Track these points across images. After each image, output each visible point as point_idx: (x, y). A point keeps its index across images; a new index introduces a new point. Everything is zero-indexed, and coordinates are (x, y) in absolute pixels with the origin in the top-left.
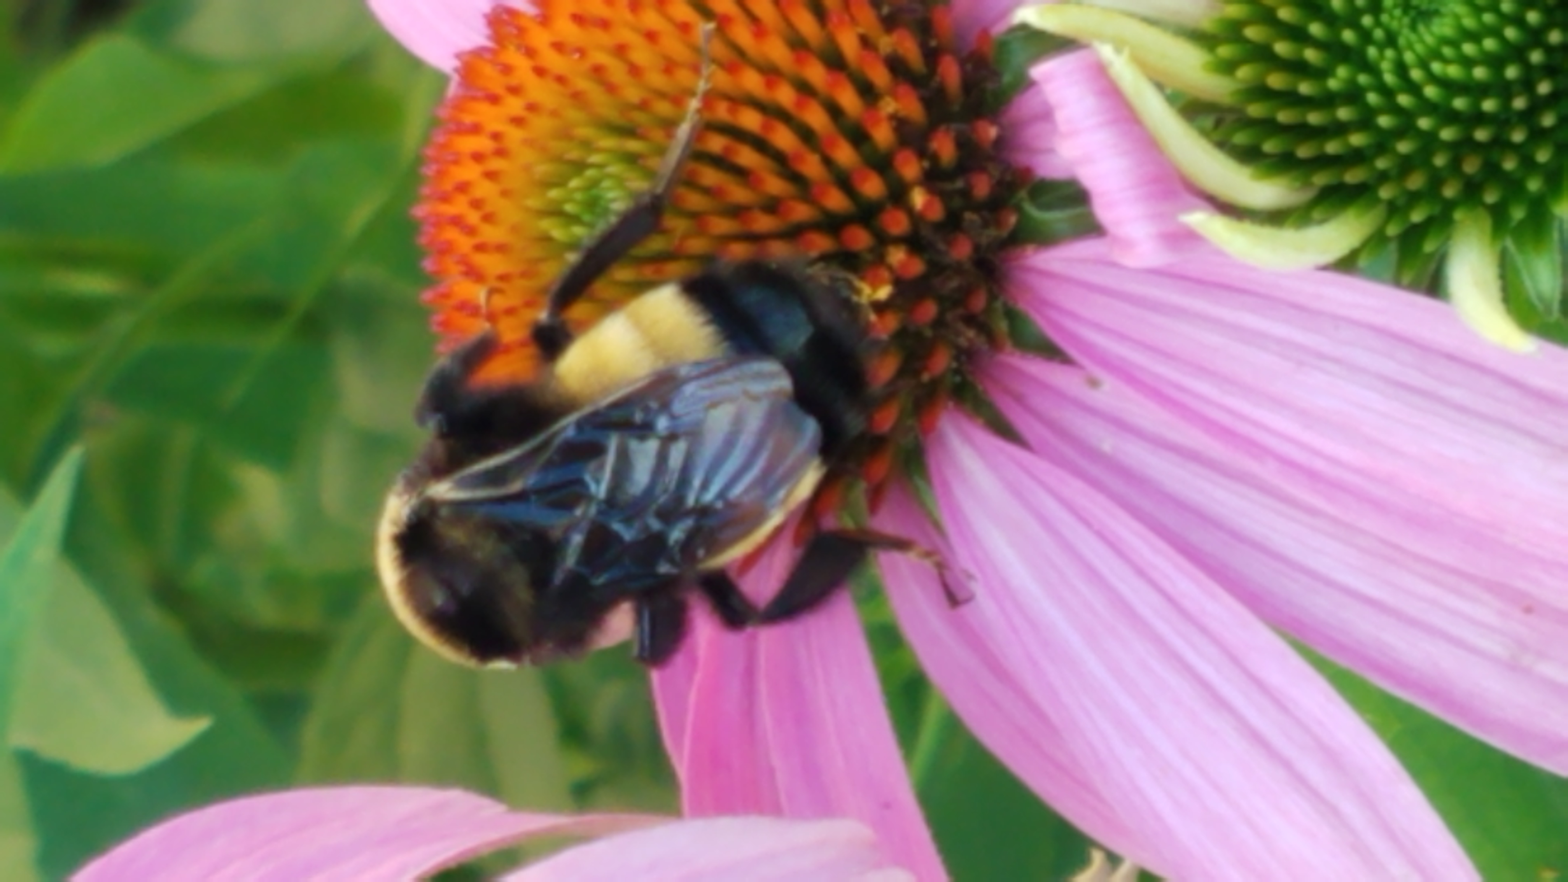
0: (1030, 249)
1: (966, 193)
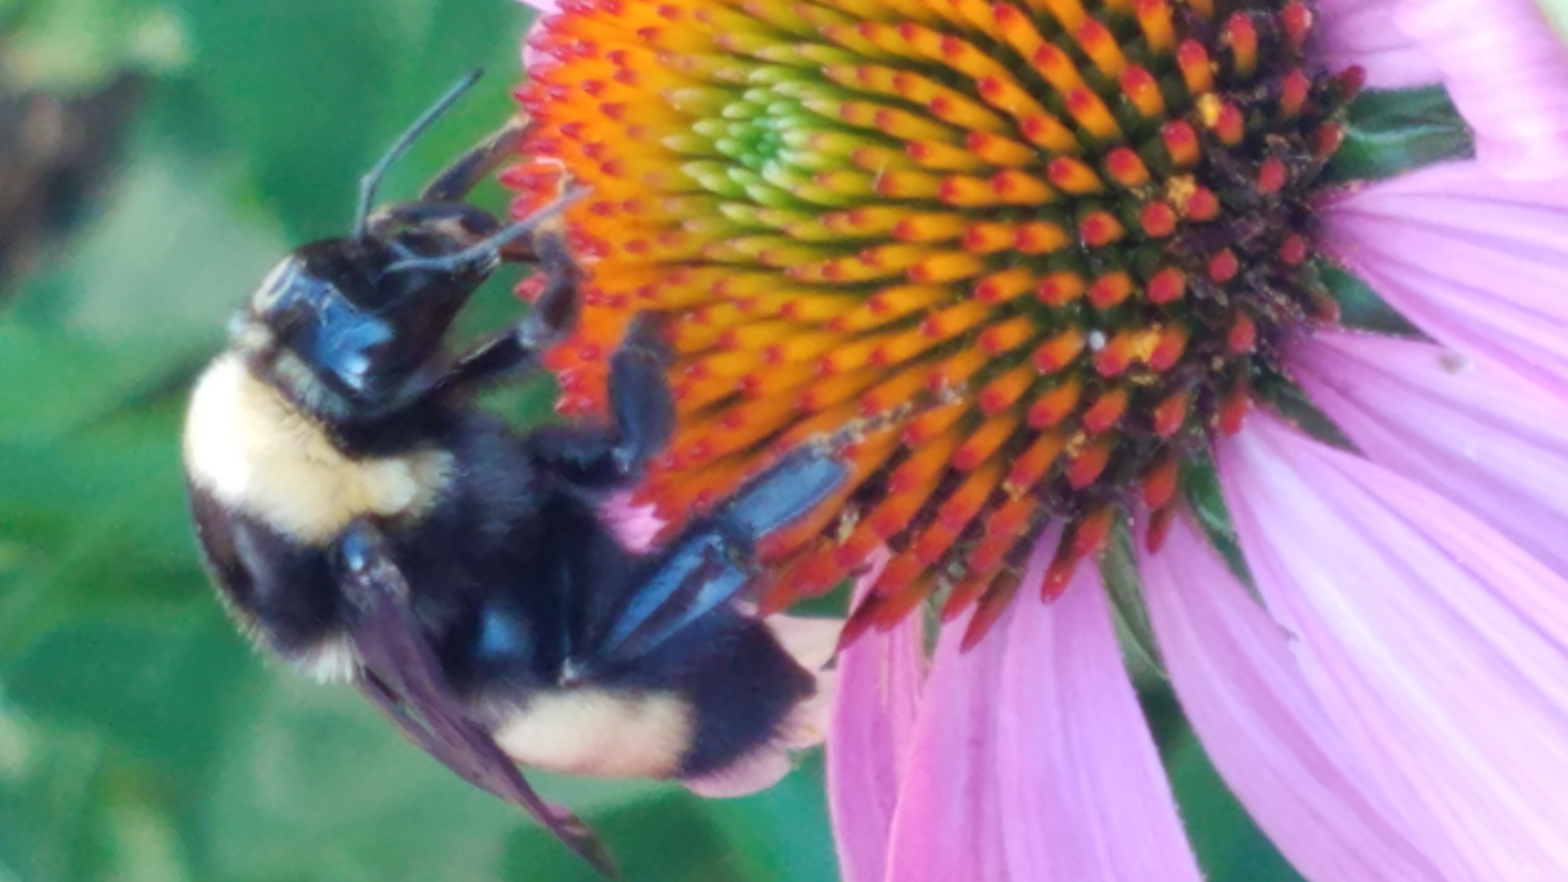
0: (1355, 186)
1: (1270, 107)
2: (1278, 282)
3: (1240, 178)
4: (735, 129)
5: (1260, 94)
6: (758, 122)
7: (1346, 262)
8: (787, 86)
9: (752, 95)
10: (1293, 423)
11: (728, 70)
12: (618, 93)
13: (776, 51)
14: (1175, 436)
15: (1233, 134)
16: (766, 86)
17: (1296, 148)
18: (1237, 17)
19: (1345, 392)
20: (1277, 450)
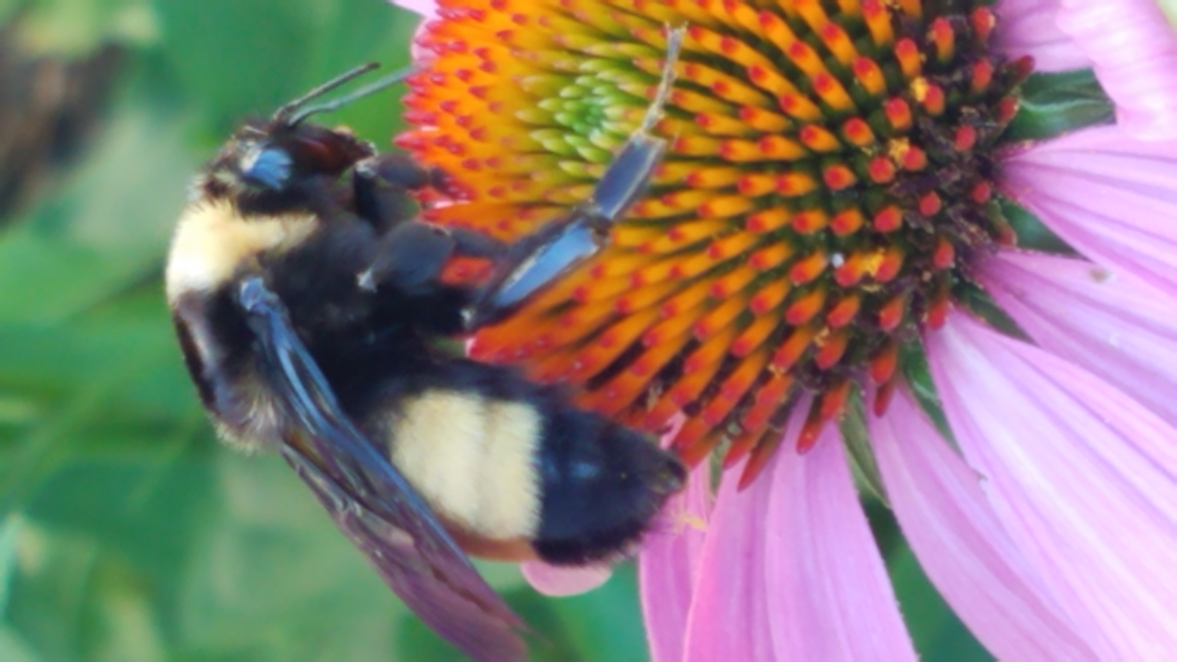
0: (1028, 144)
1: (965, 86)
2: (971, 216)
3: (942, 139)
4: (569, 106)
5: (958, 76)
6: (586, 101)
7: (1021, 200)
8: (606, 74)
9: (581, 81)
10: (983, 320)
11: (564, 62)
12: (483, 79)
13: (599, 48)
14: (896, 330)
15: (937, 107)
16: (592, 74)
17: (984, 117)
18: (939, 21)
19: (1021, 297)
20: (970, 339)
